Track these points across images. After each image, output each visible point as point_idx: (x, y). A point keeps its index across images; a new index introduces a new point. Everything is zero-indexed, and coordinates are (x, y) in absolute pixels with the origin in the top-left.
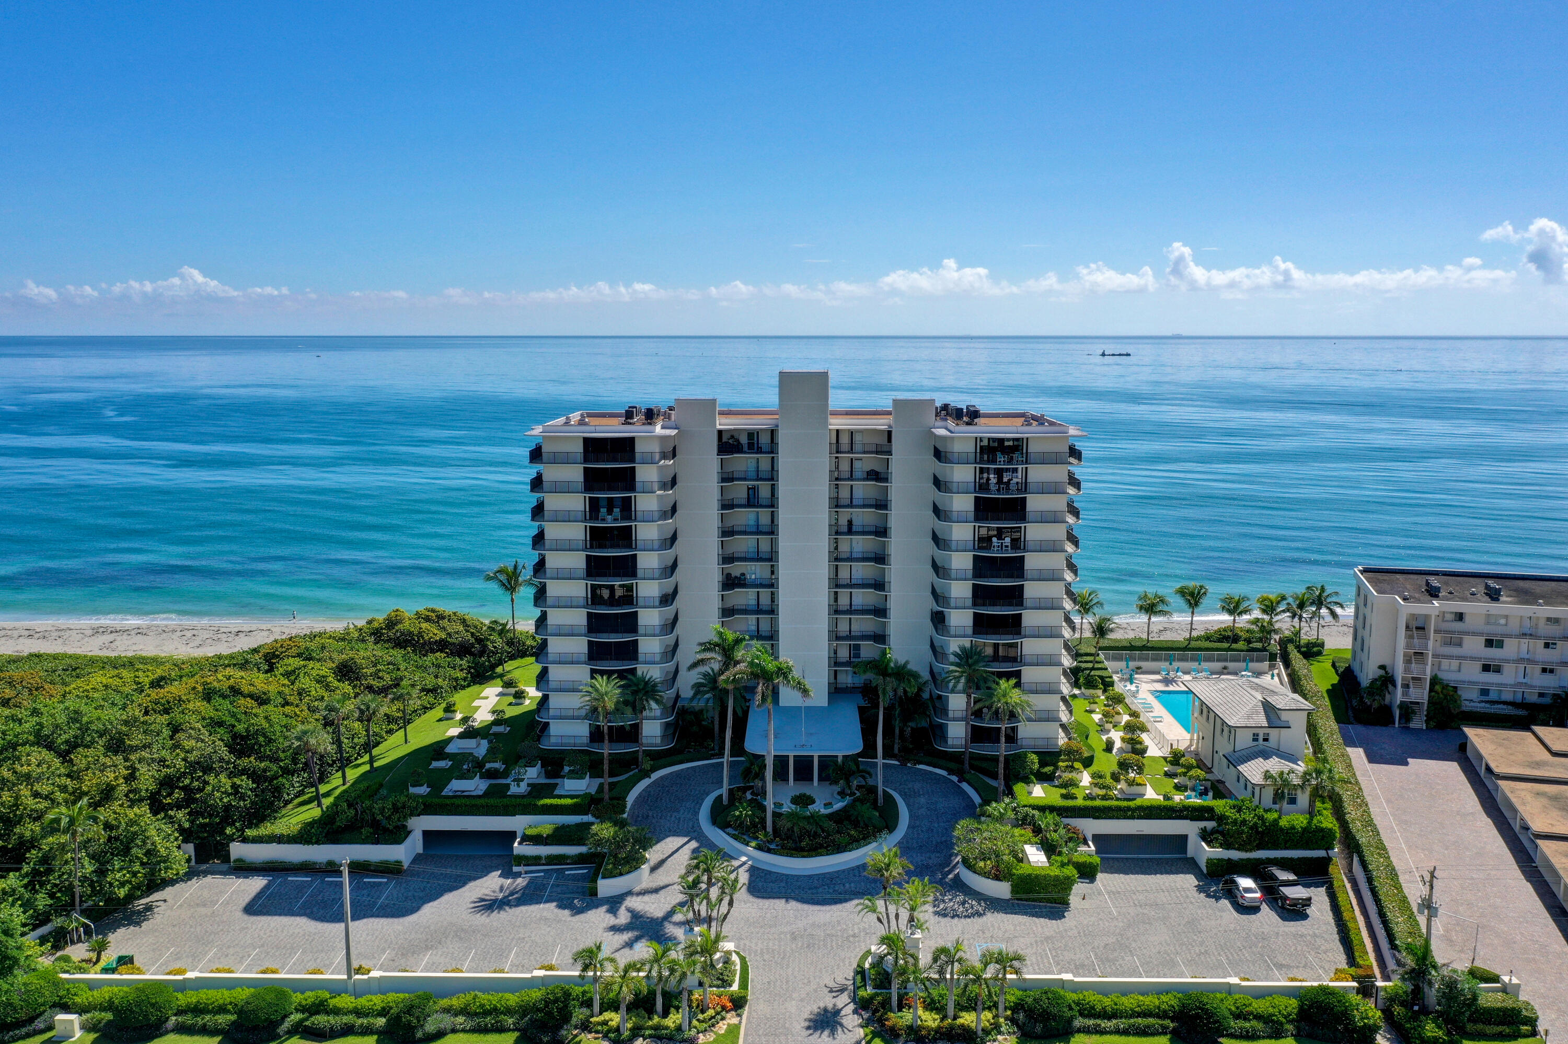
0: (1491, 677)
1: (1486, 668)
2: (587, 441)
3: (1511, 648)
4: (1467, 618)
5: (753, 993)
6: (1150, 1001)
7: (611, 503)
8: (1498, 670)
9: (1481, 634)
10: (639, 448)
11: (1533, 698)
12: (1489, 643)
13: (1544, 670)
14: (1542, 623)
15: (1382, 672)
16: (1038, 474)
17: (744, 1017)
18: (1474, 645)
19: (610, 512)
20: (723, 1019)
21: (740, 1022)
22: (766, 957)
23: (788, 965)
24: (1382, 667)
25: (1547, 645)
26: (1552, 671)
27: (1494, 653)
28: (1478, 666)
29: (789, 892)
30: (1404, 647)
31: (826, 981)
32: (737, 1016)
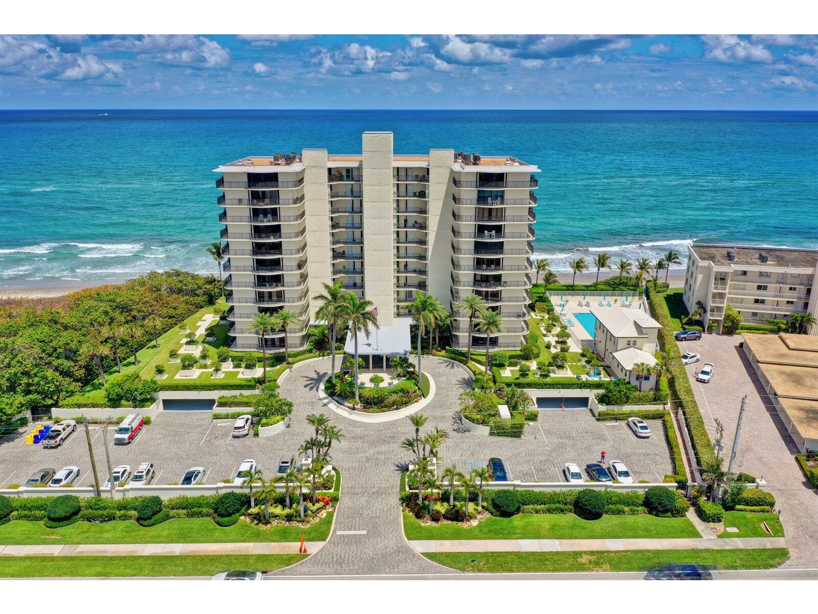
0: (759, 306)
1: (757, 301)
2: (249, 175)
4: (748, 274)
5: (342, 493)
7: (265, 212)
8: (763, 302)
9: (755, 282)
10: (281, 178)
13: (788, 302)
14: (789, 276)
17: (336, 509)
19: (265, 216)
20: (325, 509)
21: (334, 511)
22: (351, 472)
23: (363, 476)
24: (700, 302)
25: (791, 289)
26: (792, 302)
27: (761, 293)
28: (752, 300)
29: (366, 433)
30: (713, 290)
31: (384, 486)
32: (332, 506)
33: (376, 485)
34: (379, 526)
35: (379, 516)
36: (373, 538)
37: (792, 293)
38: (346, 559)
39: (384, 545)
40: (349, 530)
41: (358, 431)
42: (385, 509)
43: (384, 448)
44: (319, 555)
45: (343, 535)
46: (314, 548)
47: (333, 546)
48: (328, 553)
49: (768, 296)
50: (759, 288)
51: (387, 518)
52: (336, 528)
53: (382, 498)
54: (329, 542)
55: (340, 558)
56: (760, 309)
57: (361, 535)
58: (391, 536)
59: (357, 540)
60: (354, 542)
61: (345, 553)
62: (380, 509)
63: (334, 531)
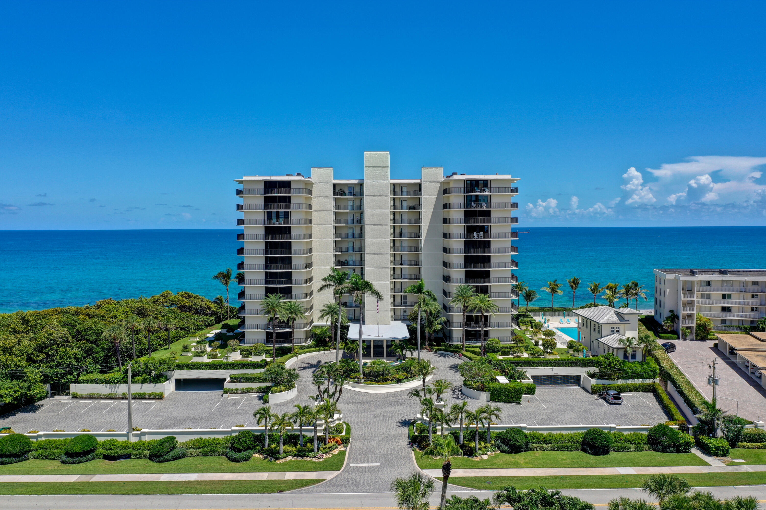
2: (266, 182)
4: (712, 284)
5: (353, 438)
7: (278, 214)
9: (720, 292)
10: (293, 186)
14: (750, 284)
15: (671, 313)
17: (348, 448)
19: (277, 218)
20: (337, 448)
21: (346, 450)
22: (360, 424)
23: (372, 427)
24: (671, 311)
25: (753, 296)
26: (756, 309)
27: (727, 301)
28: (719, 308)
29: (372, 399)
30: (683, 298)
31: (393, 433)
32: (345, 447)
33: (385, 432)
34: (392, 460)
35: (391, 454)
36: (387, 468)
37: (754, 300)
38: (362, 482)
39: (398, 473)
40: (362, 463)
41: (364, 399)
42: (396, 449)
43: (390, 409)
44: (334, 480)
45: (357, 467)
46: (329, 476)
47: (347, 474)
48: (343, 478)
49: (733, 303)
50: (724, 296)
51: (399, 455)
52: (349, 462)
53: (392, 442)
54: (343, 471)
55: (356, 482)
56: (727, 316)
57: (374, 466)
58: (404, 467)
59: (371, 470)
60: (369, 471)
61: (360, 479)
62: (391, 449)
63: (348, 464)
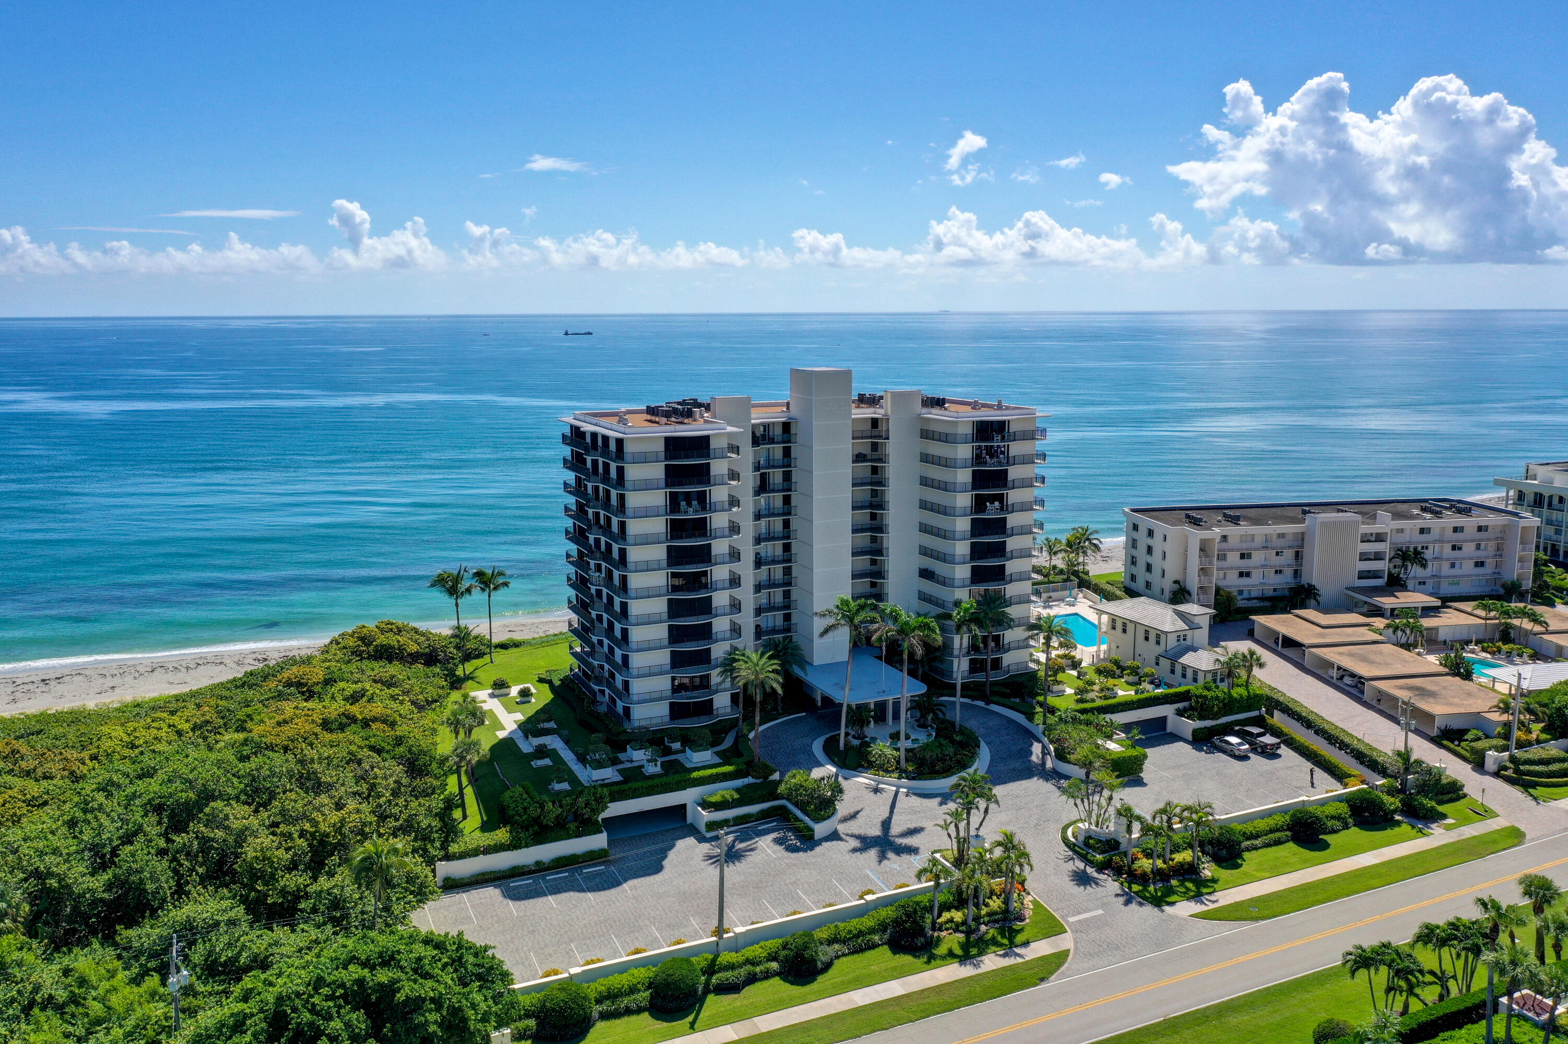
0: (1244, 581)
1: (1241, 575)
2: (667, 440)
3: (1258, 557)
4: (1229, 539)
6: (1271, 822)
7: (688, 497)
8: (1248, 574)
9: (1238, 550)
10: (714, 444)
11: (1270, 593)
12: (1243, 556)
13: (1276, 572)
14: (1274, 537)
15: (1176, 587)
16: (1016, 448)
18: (1233, 558)
19: (689, 504)
21: (1036, 899)
24: (1176, 582)
25: (1277, 554)
26: (1281, 572)
27: (1245, 563)
28: (1236, 573)
30: (1198, 565)
34: (1109, 901)
35: (1095, 892)
36: (1118, 915)
37: (1279, 559)
39: (1140, 919)
40: (1079, 914)
44: (1080, 947)
45: (1080, 921)
46: (1065, 942)
47: (1083, 934)
51: (1107, 891)
52: (1062, 916)
54: (1072, 932)
56: (1246, 585)
57: (1099, 915)
59: (1103, 921)
60: (1103, 924)
61: (1108, 938)
